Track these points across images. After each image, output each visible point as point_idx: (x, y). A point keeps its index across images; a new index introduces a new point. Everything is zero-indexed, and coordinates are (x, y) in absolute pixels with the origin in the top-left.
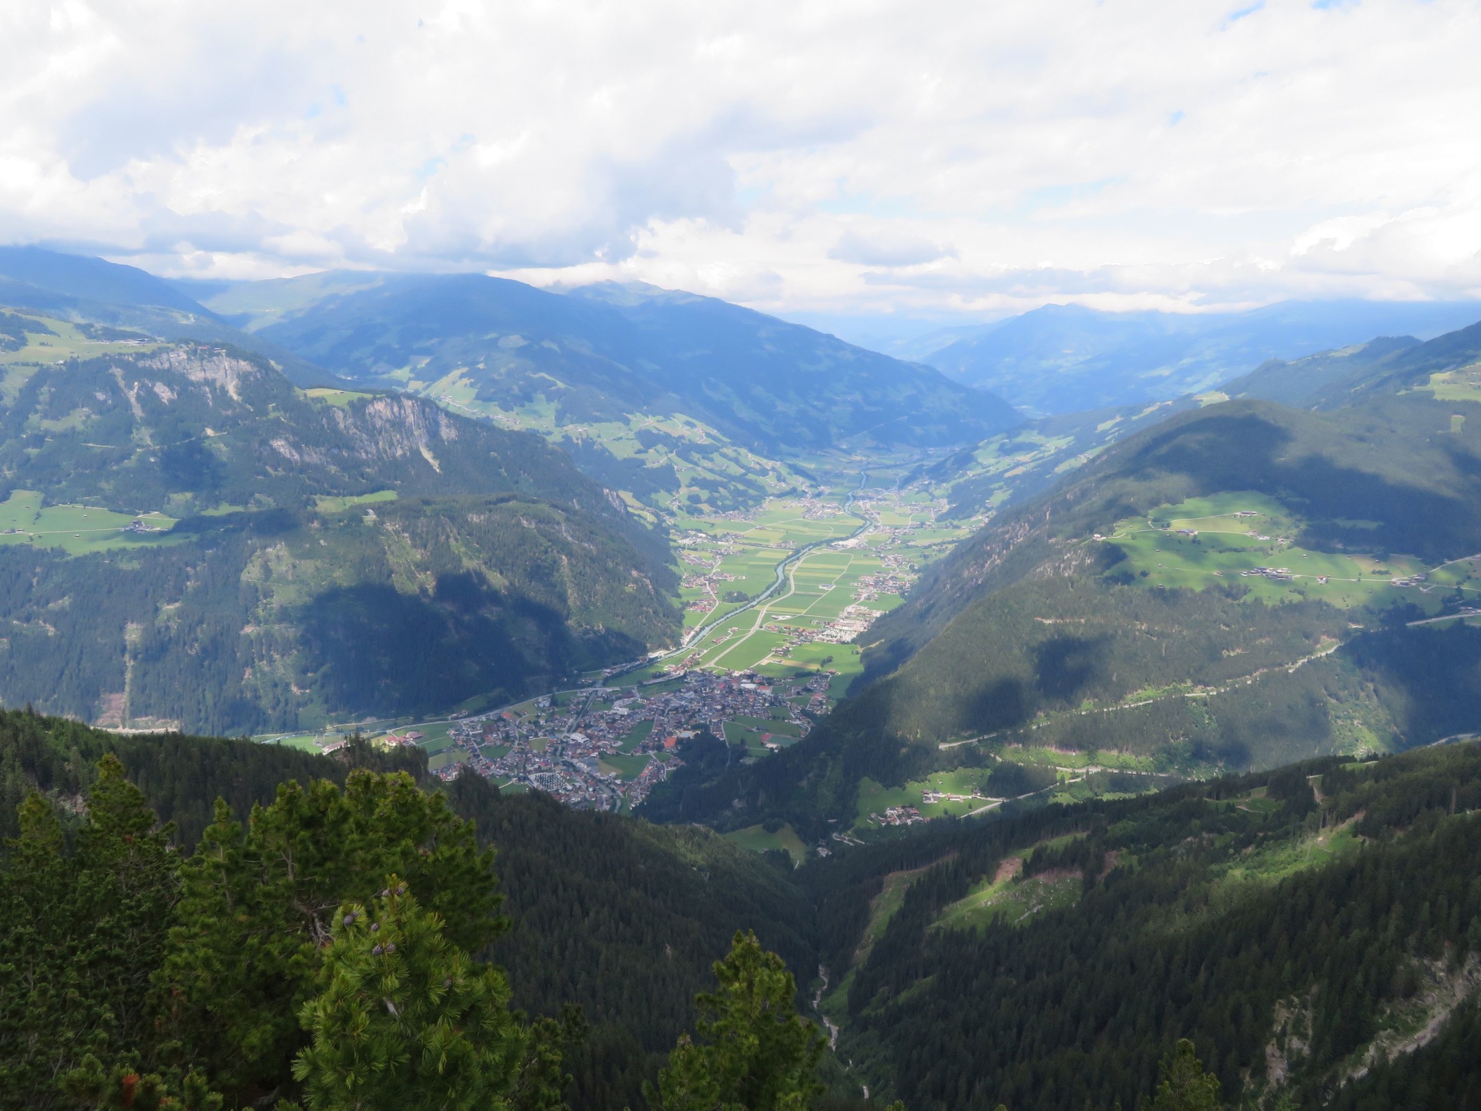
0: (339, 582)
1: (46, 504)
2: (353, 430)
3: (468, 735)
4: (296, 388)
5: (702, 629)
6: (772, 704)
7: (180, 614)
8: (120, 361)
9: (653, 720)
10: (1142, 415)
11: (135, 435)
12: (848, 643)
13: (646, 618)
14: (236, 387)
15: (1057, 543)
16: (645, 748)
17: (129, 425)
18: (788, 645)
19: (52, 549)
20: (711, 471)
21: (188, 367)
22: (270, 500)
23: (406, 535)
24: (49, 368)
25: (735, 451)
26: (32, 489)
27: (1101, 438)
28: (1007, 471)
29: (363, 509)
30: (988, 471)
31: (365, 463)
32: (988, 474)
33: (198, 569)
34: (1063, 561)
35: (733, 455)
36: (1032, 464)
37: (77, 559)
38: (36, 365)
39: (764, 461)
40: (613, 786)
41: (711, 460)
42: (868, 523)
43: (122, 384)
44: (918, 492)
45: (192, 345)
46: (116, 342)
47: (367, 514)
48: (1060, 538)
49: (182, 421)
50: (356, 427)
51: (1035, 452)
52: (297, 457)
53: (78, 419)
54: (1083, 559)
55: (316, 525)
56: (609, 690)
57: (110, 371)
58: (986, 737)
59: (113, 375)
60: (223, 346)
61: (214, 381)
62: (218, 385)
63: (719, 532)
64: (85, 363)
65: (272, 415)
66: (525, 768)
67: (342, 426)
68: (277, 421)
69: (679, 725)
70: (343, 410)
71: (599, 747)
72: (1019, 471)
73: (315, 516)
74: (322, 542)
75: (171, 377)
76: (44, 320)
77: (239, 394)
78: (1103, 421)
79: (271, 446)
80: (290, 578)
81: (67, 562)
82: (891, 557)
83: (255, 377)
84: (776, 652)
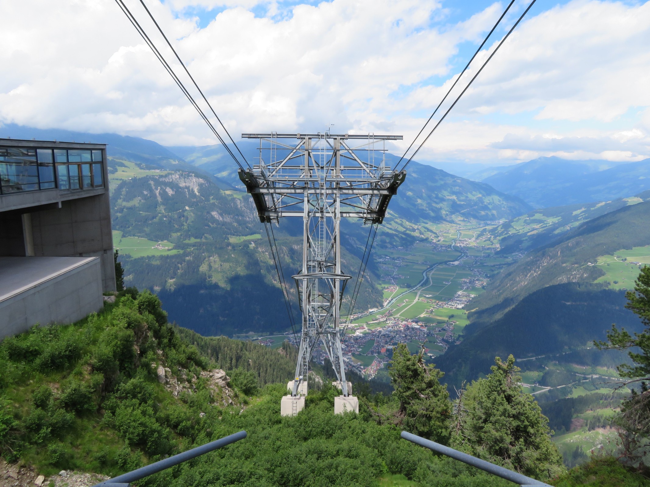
0: (239, 272)
1: (124, 236)
2: (244, 208)
3: (293, 342)
4: (221, 190)
5: (392, 300)
6: (428, 335)
7: (175, 284)
8: (153, 178)
9: (374, 340)
10: (596, 208)
11: (158, 209)
12: (460, 309)
13: (368, 294)
14: (197, 189)
15: (567, 266)
16: (372, 352)
17: (156, 205)
18: (432, 308)
19: (126, 255)
20: (391, 229)
21: (179, 181)
22: (210, 237)
23: (267, 253)
24: (126, 181)
25: (401, 220)
26: (118, 230)
27: (576, 218)
28: (528, 232)
29: (249, 242)
30: (519, 232)
31: (248, 222)
32: (519, 234)
33: (183, 265)
34: (572, 275)
35: (400, 222)
36: (541, 229)
37: (135, 259)
38: (121, 179)
39: (413, 225)
40: (359, 369)
41: (391, 224)
42: (463, 254)
43: (154, 187)
44: (485, 241)
45: (181, 172)
46: (151, 171)
47: (251, 244)
48: (568, 264)
49: (177, 203)
50: (245, 207)
51: (542, 224)
52: (221, 219)
53: (136, 202)
54: (583, 275)
55: (230, 248)
56: (353, 325)
57: (149, 182)
58: (539, 357)
59: (150, 184)
60: (193, 173)
61: (189, 187)
62: (191, 189)
63: (395, 256)
64: (139, 179)
65: (212, 201)
66: (320, 358)
67: (239, 206)
68: (214, 204)
69: (386, 343)
70: (240, 200)
71: (351, 351)
72: (535, 232)
73: (229, 244)
74: (232, 255)
75: (173, 185)
76: (124, 162)
77: (199, 193)
78: (576, 210)
79: (211, 214)
80: (219, 270)
81: (132, 260)
82: (476, 270)
83: (205, 185)
84: (427, 311)
